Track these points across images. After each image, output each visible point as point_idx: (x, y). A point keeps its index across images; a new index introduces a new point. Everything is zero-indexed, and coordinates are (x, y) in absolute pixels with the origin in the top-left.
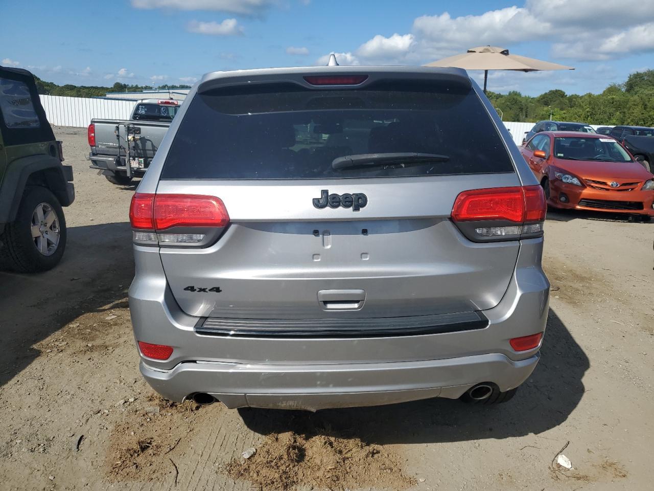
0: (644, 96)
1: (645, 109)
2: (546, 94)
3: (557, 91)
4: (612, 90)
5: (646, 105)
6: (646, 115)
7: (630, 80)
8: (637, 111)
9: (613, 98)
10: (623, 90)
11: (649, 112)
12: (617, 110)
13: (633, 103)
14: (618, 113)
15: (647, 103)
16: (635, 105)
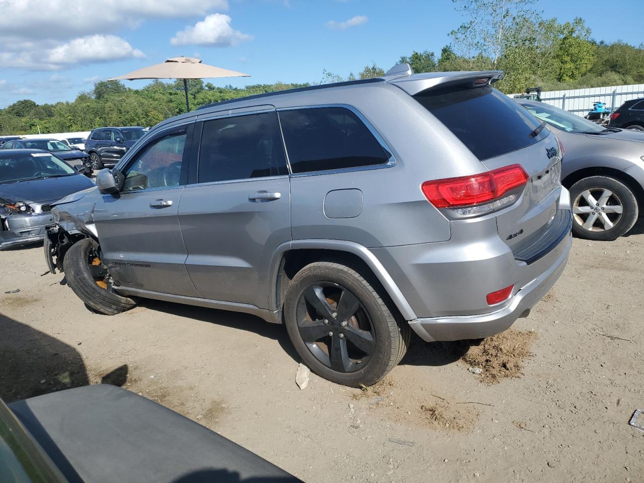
0: (116, 102)
1: (121, 113)
2: (14, 105)
3: (26, 101)
4: (82, 98)
5: (120, 110)
6: (123, 119)
7: (97, 88)
8: (114, 116)
9: (88, 106)
10: (93, 97)
11: (124, 115)
12: (95, 117)
13: (109, 108)
14: (98, 119)
15: (120, 108)
16: (111, 110)
